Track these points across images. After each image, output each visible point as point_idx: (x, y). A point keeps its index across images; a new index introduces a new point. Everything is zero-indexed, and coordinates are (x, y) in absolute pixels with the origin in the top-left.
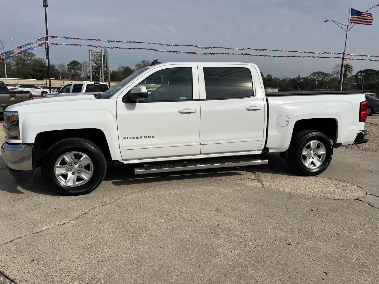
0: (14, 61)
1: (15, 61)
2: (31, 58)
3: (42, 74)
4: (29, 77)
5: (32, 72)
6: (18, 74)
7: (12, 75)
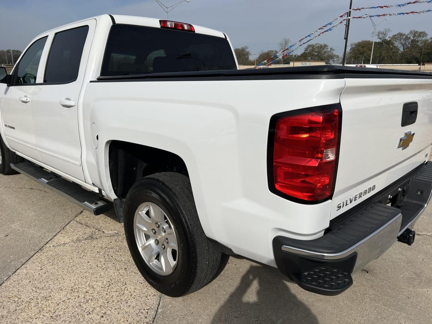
0: (400, 44)
1: (402, 44)
2: (422, 38)
3: (429, 58)
4: (413, 62)
5: (418, 55)
6: (401, 59)
7: (394, 61)
